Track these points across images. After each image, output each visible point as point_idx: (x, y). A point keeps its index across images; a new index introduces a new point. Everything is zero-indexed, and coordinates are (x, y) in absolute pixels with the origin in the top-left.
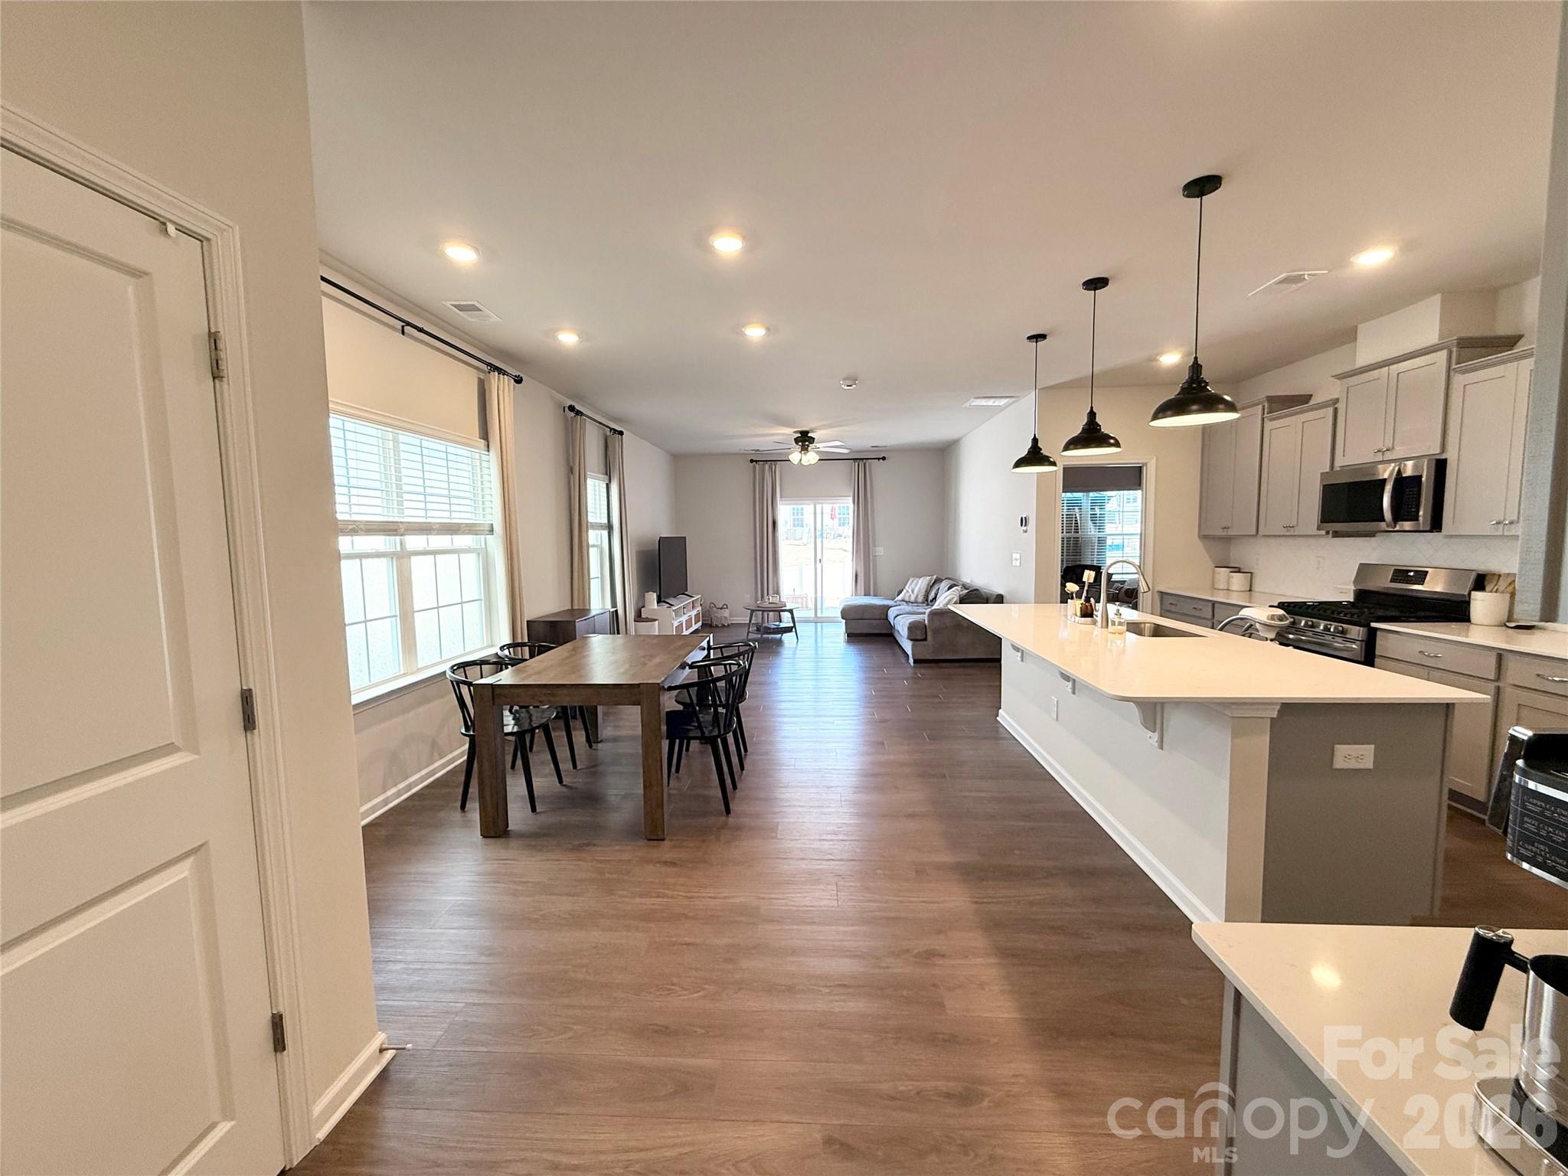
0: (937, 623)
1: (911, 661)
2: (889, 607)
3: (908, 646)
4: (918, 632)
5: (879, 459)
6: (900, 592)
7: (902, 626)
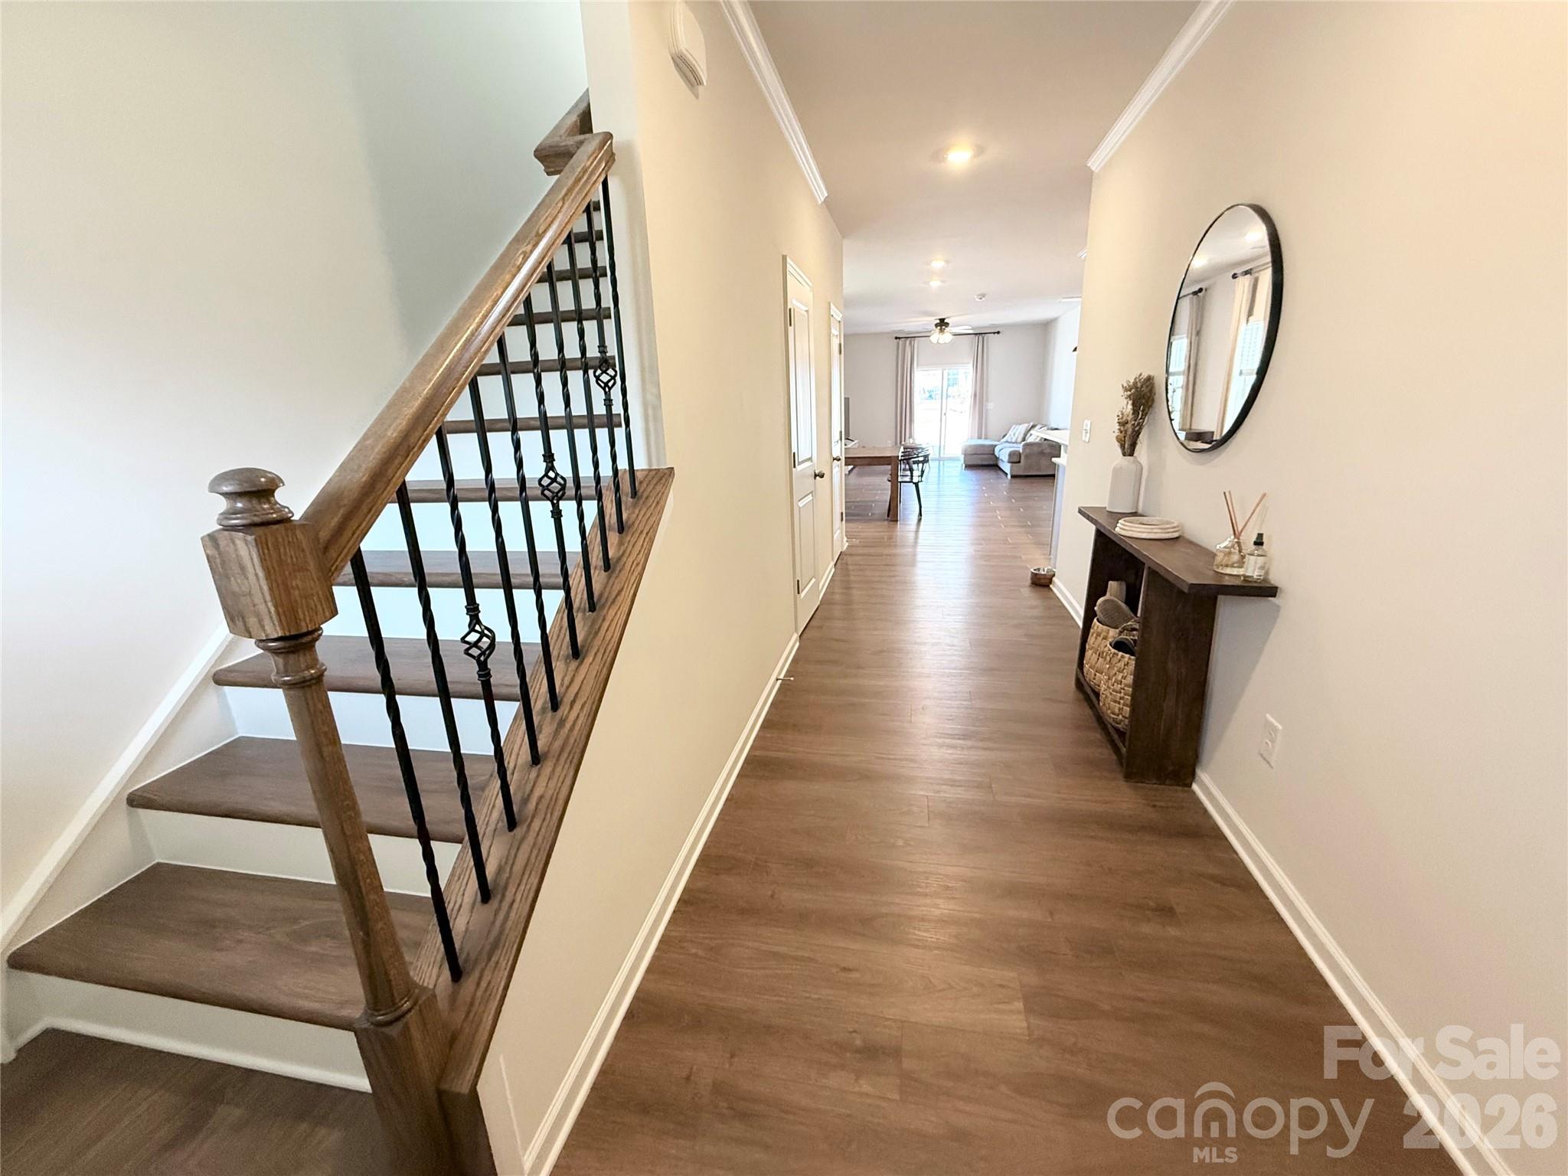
0: (1028, 451)
1: (1009, 476)
2: (996, 446)
3: (1006, 467)
4: (1015, 458)
5: (994, 333)
6: (1004, 436)
7: (1003, 455)
